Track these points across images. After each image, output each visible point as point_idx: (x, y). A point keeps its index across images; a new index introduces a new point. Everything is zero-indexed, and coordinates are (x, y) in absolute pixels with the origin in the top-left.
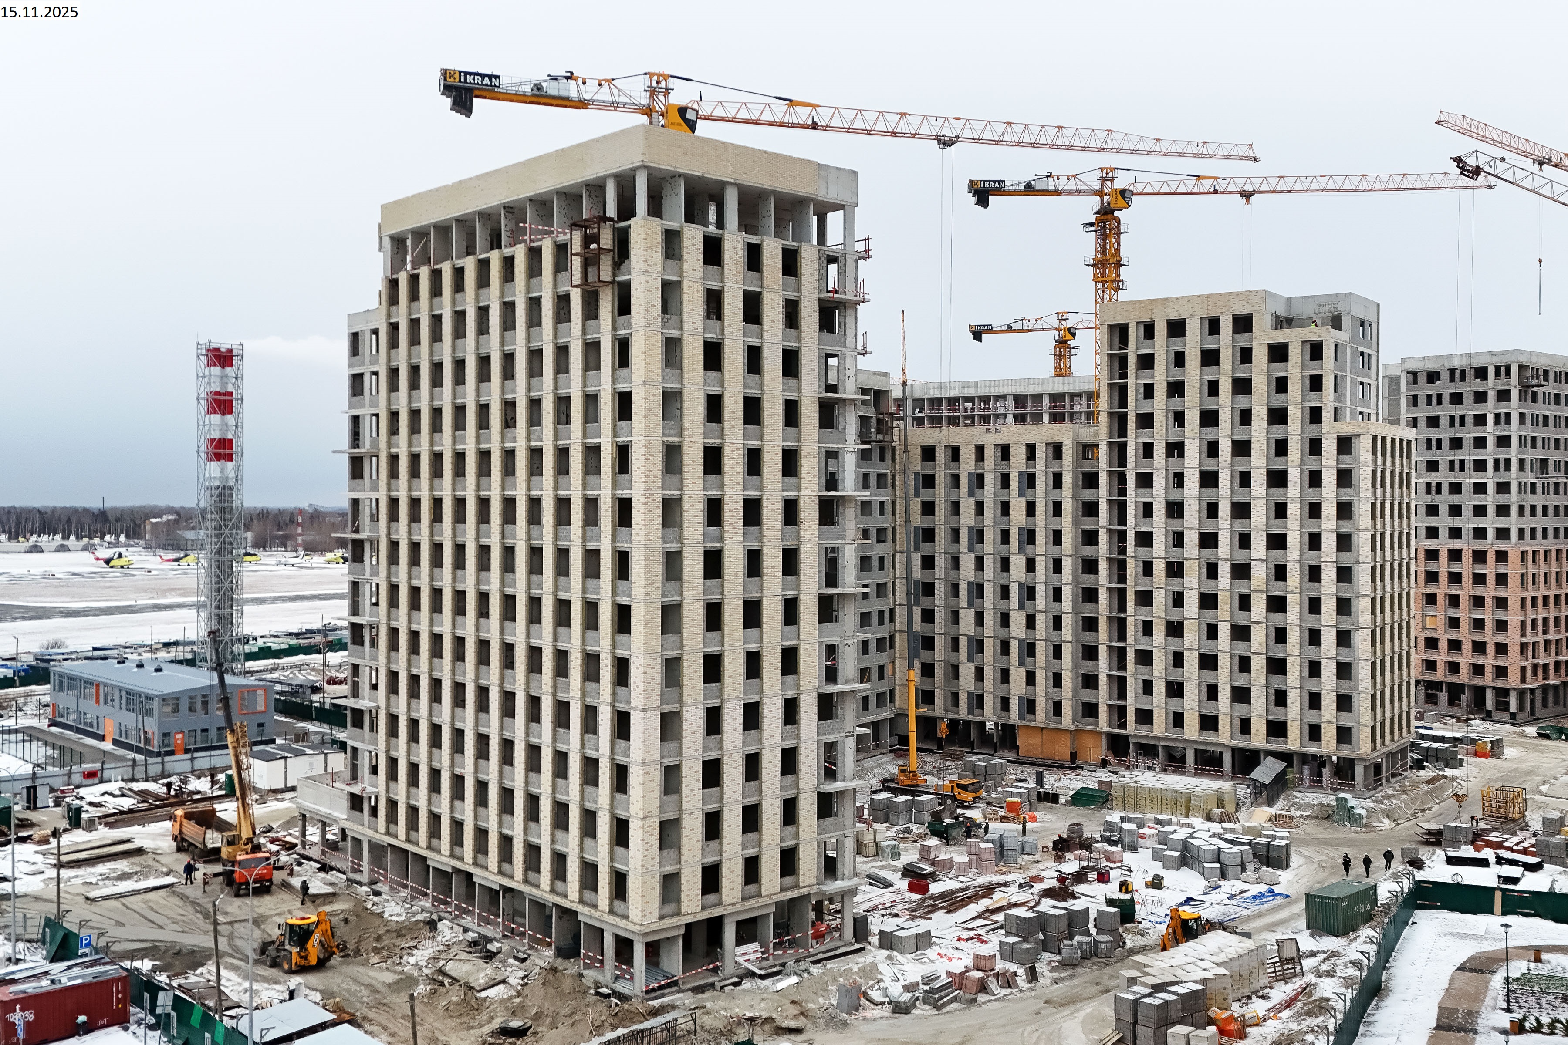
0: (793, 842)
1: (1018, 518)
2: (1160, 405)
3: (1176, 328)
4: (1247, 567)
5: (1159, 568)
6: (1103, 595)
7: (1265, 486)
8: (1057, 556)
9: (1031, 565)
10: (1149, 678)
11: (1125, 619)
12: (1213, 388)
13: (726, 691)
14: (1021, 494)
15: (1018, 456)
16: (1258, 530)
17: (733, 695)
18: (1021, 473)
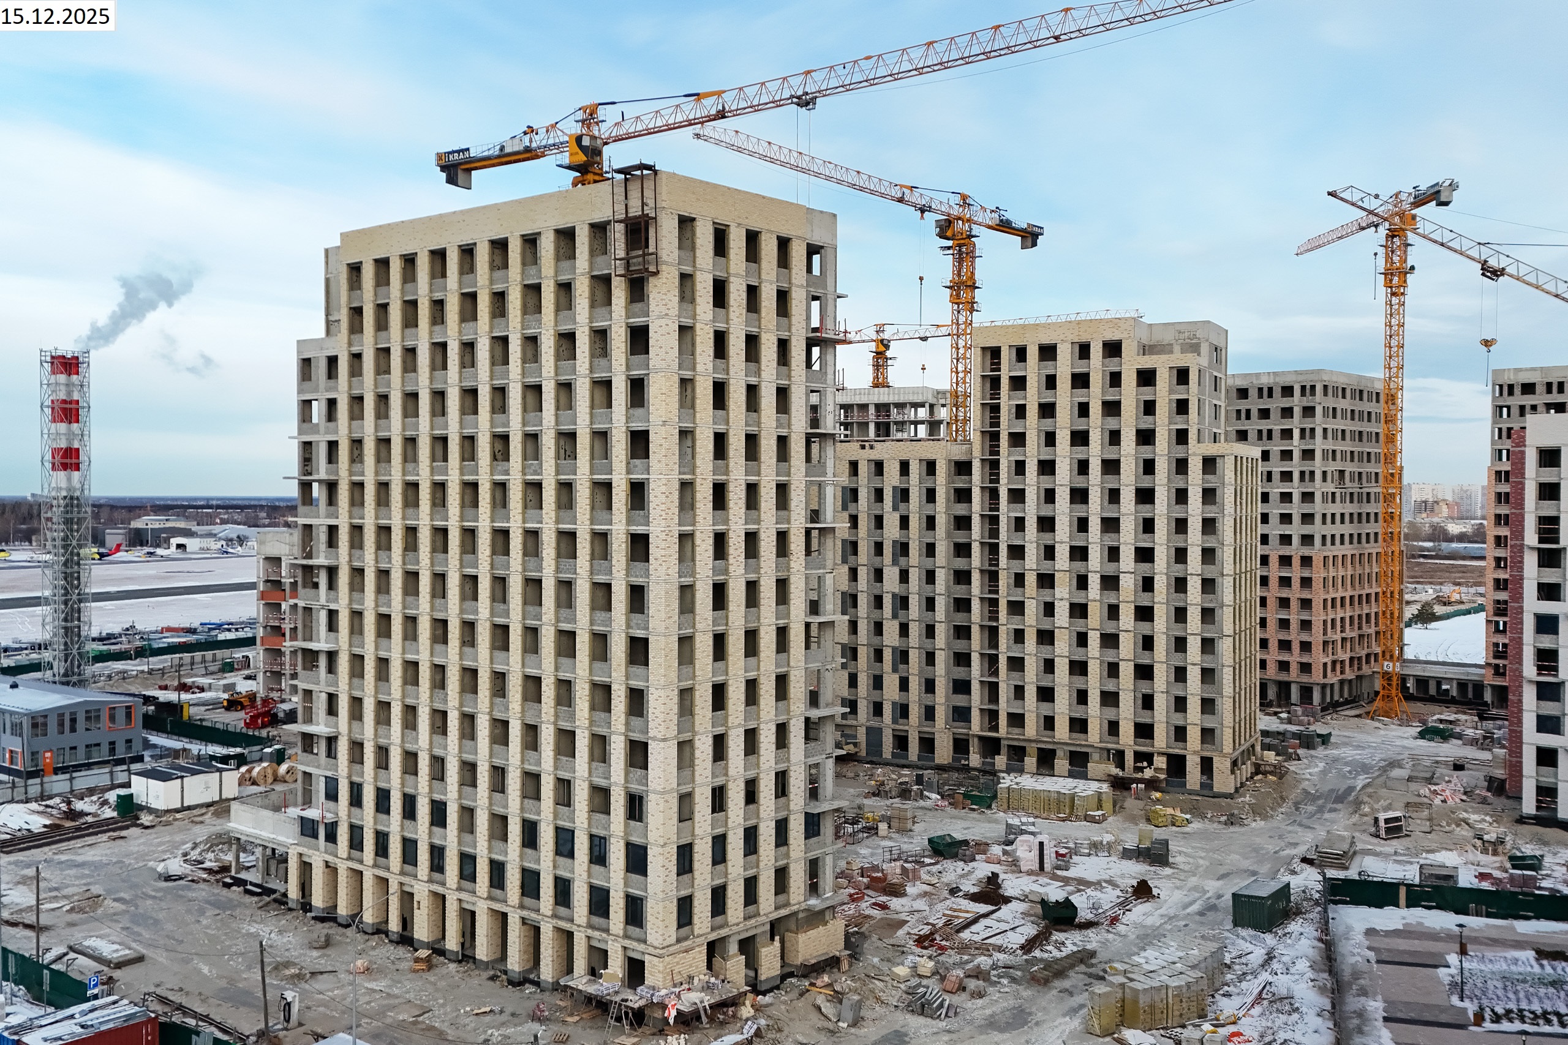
0: (785, 862)
1: (892, 531)
2: (1032, 425)
3: (1048, 352)
4: (1116, 579)
5: (1031, 580)
6: (976, 605)
7: (1133, 502)
8: (930, 567)
9: (904, 576)
10: (1020, 683)
11: (997, 628)
12: (1083, 410)
13: (730, 719)
14: (895, 508)
15: (892, 472)
16: (1126, 544)
17: (737, 722)
18: (894, 488)
